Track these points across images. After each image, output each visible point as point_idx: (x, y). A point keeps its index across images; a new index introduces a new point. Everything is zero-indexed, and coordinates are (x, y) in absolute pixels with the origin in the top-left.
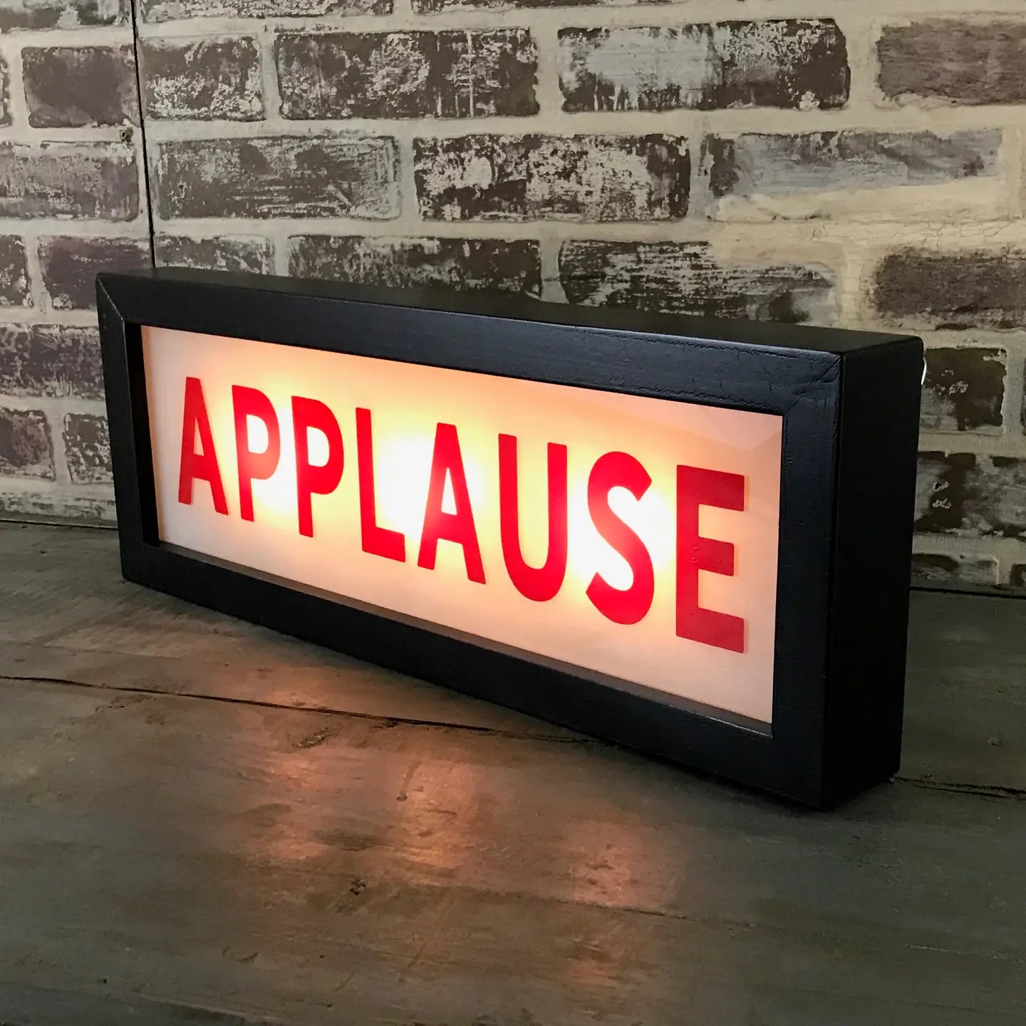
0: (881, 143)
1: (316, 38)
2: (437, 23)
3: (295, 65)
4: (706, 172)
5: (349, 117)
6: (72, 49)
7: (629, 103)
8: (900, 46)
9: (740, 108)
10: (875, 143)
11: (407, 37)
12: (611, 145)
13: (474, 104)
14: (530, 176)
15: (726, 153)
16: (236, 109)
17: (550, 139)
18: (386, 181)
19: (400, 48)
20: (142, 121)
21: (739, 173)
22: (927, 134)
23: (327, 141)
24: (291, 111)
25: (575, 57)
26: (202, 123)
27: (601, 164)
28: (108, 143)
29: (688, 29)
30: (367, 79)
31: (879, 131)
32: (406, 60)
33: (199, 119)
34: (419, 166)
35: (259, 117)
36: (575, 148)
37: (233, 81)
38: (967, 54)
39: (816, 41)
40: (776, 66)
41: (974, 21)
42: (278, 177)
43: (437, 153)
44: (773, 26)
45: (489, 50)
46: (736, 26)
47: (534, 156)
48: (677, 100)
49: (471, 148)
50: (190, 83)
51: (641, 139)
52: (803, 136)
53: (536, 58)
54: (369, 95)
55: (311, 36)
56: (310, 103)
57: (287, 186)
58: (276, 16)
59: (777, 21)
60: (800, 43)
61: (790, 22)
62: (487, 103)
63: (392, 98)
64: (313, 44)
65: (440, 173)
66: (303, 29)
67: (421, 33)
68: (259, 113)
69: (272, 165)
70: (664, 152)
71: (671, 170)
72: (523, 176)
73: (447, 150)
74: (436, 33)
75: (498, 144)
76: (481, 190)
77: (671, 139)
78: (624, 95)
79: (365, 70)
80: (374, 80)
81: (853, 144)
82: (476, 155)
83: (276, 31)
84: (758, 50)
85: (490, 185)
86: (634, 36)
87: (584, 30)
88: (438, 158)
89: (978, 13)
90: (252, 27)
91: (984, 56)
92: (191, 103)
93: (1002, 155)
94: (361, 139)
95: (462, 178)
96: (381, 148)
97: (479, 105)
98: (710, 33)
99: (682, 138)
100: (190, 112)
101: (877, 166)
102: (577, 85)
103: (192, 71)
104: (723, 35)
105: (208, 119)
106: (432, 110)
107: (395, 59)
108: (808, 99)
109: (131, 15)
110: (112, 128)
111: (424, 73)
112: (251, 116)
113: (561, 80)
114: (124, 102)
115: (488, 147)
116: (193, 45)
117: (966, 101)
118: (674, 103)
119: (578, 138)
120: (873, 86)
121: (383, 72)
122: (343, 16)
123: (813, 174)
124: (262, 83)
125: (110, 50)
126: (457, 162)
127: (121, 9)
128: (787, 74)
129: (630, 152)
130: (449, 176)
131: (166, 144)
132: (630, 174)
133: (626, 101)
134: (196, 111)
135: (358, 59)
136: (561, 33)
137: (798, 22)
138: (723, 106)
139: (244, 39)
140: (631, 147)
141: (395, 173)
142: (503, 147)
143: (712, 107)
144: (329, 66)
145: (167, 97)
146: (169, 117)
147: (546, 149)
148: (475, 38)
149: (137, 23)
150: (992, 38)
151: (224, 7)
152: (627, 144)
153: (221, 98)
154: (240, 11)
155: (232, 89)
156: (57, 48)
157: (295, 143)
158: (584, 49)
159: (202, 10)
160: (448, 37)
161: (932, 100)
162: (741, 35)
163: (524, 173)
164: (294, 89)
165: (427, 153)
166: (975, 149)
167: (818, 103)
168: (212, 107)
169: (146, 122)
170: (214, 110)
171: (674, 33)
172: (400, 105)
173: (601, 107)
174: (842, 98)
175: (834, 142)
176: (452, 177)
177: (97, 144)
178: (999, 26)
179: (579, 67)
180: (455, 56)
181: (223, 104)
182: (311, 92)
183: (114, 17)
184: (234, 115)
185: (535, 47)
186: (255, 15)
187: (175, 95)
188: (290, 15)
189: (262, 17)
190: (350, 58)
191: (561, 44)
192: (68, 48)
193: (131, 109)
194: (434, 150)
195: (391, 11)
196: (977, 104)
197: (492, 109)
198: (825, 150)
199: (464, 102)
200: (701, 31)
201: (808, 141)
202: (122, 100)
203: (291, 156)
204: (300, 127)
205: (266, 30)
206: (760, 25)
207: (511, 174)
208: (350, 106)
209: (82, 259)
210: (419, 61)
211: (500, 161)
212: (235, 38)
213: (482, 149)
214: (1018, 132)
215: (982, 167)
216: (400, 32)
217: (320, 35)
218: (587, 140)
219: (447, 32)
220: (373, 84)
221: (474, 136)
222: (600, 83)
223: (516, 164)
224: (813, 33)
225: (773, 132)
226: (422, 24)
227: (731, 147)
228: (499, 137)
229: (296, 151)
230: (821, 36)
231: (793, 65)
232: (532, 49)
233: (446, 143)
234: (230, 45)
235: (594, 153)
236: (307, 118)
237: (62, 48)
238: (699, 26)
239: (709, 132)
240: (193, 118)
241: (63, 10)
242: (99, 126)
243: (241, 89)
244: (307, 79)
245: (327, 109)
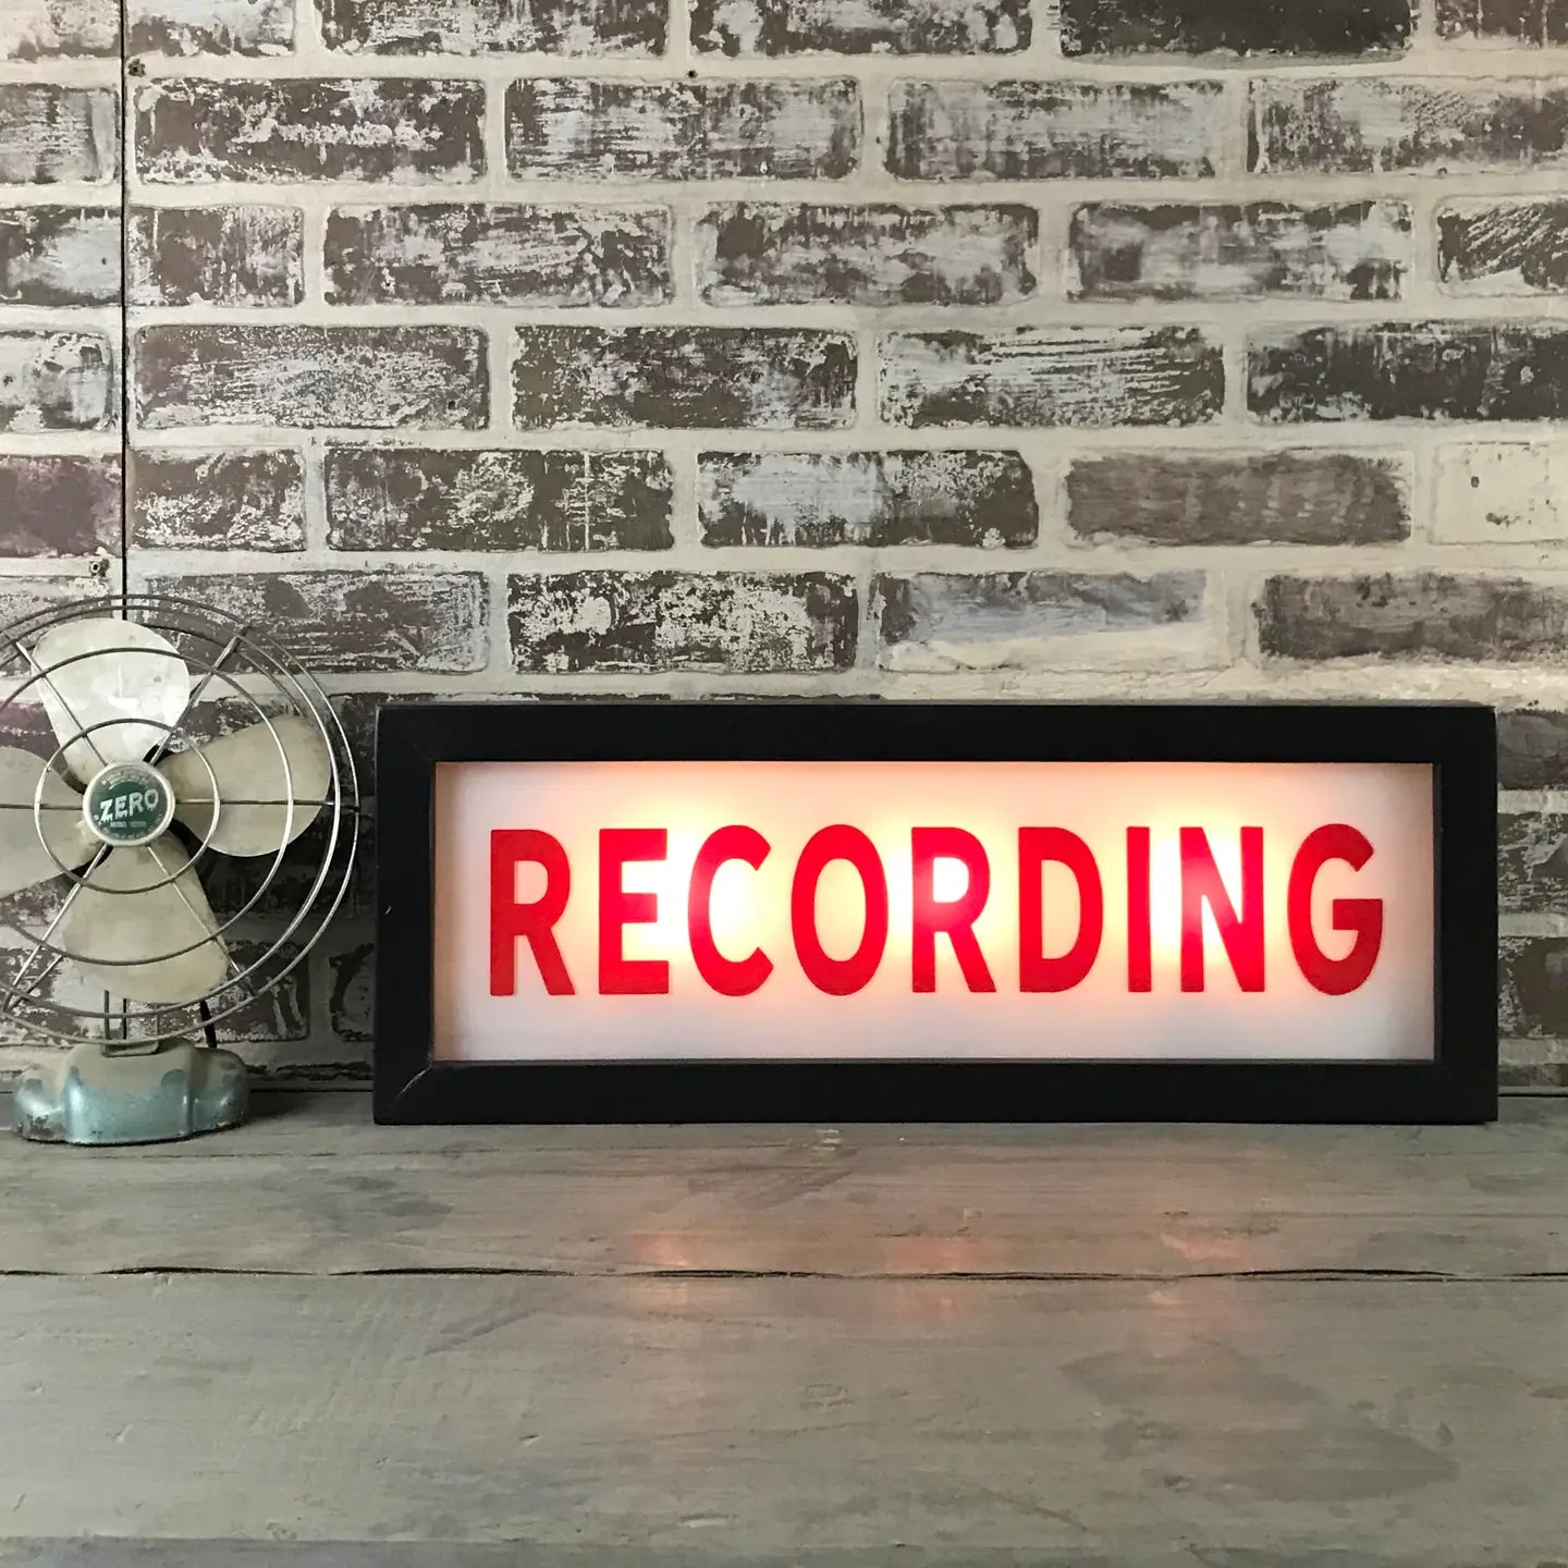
0: (1075, 585)
1: (383, 454)
2: (546, 440)
3: (352, 486)
4: (876, 616)
5: (423, 548)
6: (29, 458)
7: (785, 537)
8: (1090, 481)
9: (915, 544)
10: (1069, 585)
11: (505, 456)
12: (762, 584)
13: (591, 537)
14: (660, 619)
15: (899, 595)
16: (265, 537)
17: (686, 577)
18: (470, 626)
19: (497, 469)
20: (124, 550)
21: (915, 617)
22: (1127, 576)
23: (391, 578)
24: (343, 540)
25: (719, 485)
26: (214, 554)
27: (751, 606)
28: (72, 578)
29: (854, 458)
30: (451, 505)
31: (1073, 572)
32: (503, 484)
33: (210, 549)
34: (515, 608)
35: (296, 547)
36: (717, 586)
37: (263, 501)
38: (1165, 492)
39: (999, 474)
40: (955, 500)
41: (1171, 457)
42: (318, 620)
43: (539, 592)
44: (951, 457)
45: (611, 474)
46: (909, 456)
47: (666, 596)
48: (842, 535)
49: (585, 586)
50: (200, 503)
51: (799, 577)
52: (988, 577)
53: (670, 484)
54: (452, 522)
55: (375, 450)
56: (370, 532)
57: (331, 632)
58: (330, 426)
59: (954, 452)
60: (981, 476)
61: (970, 453)
62: (607, 534)
63: (483, 525)
64: (379, 460)
65: (543, 615)
66: (364, 443)
67: (524, 452)
68: (297, 543)
69: (311, 607)
70: (826, 593)
71: (834, 613)
72: (652, 619)
73: (552, 589)
74: (544, 453)
75: (620, 582)
76: (597, 635)
77: (835, 578)
78: (778, 528)
79: (448, 493)
80: (459, 505)
81: (1043, 586)
82: (591, 594)
83: (328, 443)
84: (934, 482)
85: (608, 630)
86: (791, 465)
87: (730, 455)
88: (540, 598)
89: (1174, 449)
90: (296, 439)
91: (1182, 494)
92: (200, 528)
93: (1207, 598)
94: (438, 575)
95: (572, 621)
96: (465, 586)
97: (596, 537)
98: (880, 462)
99: (848, 577)
100: (197, 540)
101: (1072, 611)
102: (721, 516)
103: (203, 491)
104: (893, 466)
105: (222, 548)
106: (536, 542)
107: (488, 481)
108: (992, 536)
109: (120, 419)
110: (79, 559)
111: (526, 498)
112: (286, 546)
113: (700, 508)
114: (102, 526)
115: (607, 584)
116: (208, 458)
117: (1163, 541)
118: (838, 538)
119: (721, 576)
120: (1063, 524)
121: (473, 496)
122: (422, 429)
123: (999, 619)
124: (303, 506)
125: (86, 460)
126: (565, 603)
127: (108, 410)
128: (968, 508)
129: (785, 593)
130: (555, 620)
131: (158, 580)
132: (786, 618)
133: (781, 535)
134: (206, 539)
135: (439, 480)
136: (702, 458)
137: (979, 453)
138: (896, 542)
139: (283, 452)
140: (786, 587)
141: (483, 615)
142: (627, 585)
143: (881, 543)
144: (399, 487)
145: (165, 521)
146: (167, 546)
147: (681, 588)
148: (593, 461)
149: (129, 428)
150: (1188, 475)
151: (257, 413)
152: (781, 583)
153: (243, 523)
154: (279, 418)
155: (261, 512)
156: (5, 456)
157: (346, 580)
158: (732, 477)
159: (224, 415)
160: (556, 458)
161: (1129, 539)
162: (915, 465)
163: (653, 616)
164: (348, 514)
165: (526, 592)
166: (1179, 593)
167: (1004, 541)
168: (230, 534)
169: (130, 552)
170: (232, 538)
171: (837, 461)
172: (494, 535)
173: (750, 542)
174: (1030, 537)
175: (1022, 583)
176: (559, 620)
177: (54, 580)
178: (1195, 463)
179: (723, 496)
180: (567, 481)
181: (246, 530)
182: (372, 518)
183: (96, 420)
184: (261, 544)
185: (669, 472)
186: (300, 424)
187: (178, 520)
188: (349, 426)
189: (311, 427)
190: (429, 479)
191: (702, 470)
192: (23, 457)
193: (109, 534)
194: (536, 589)
195: (485, 426)
196: (1176, 545)
197: (614, 540)
198: (1013, 593)
199: (578, 533)
200: (869, 460)
201: (994, 581)
202: (97, 523)
203: (339, 595)
204: (354, 560)
205: (314, 442)
206: (936, 455)
207: (636, 616)
208: (425, 535)
209: (13, 731)
210: (520, 484)
211: (622, 602)
212: (269, 451)
213: (599, 588)
214: (1223, 575)
215: (1186, 612)
216: (497, 450)
217: (389, 451)
218: (732, 578)
219: (558, 452)
220: (457, 509)
221: (588, 572)
222: (749, 513)
223: (644, 604)
224: (996, 465)
225: (954, 571)
226: (525, 442)
227: (905, 588)
228: (621, 574)
229: (346, 589)
230: (1005, 469)
231: (974, 498)
232: (666, 474)
233: (551, 580)
234: (264, 457)
235: (741, 593)
236: (364, 548)
237: (12, 456)
238: (865, 454)
239: (879, 571)
240: (201, 547)
241: (20, 408)
242: (59, 556)
243: (273, 513)
244: (367, 503)
245: (392, 538)
